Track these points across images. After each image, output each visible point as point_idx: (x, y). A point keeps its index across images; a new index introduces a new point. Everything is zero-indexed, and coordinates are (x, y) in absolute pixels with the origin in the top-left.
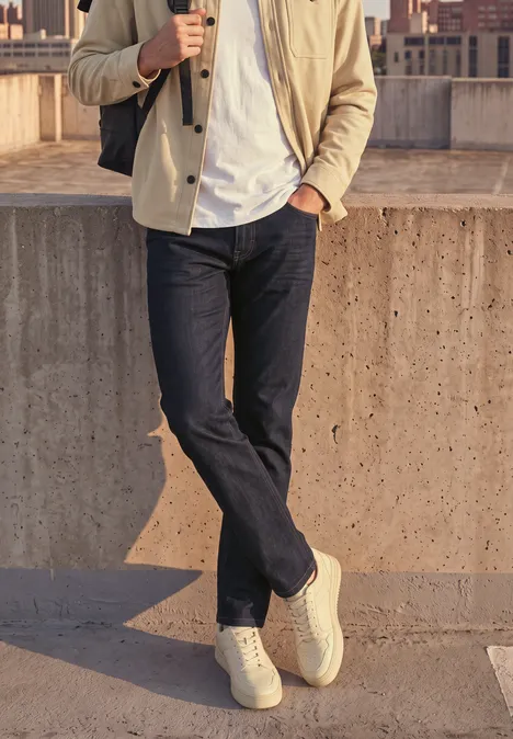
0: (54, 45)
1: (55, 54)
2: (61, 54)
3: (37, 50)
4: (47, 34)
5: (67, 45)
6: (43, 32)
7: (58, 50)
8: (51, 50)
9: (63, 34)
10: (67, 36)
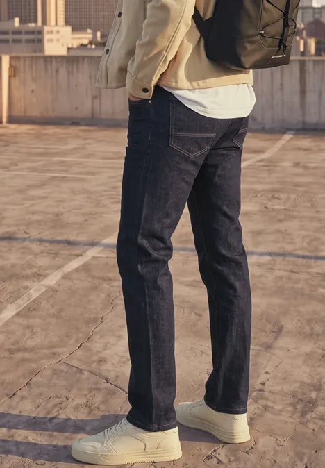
0: (28, 33)
1: (28, 41)
2: (33, 41)
3: (10, 37)
4: (21, 22)
5: (40, 32)
6: (17, 20)
7: (31, 37)
8: (24, 37)
9: (36, 21)
10: (40, 23)
